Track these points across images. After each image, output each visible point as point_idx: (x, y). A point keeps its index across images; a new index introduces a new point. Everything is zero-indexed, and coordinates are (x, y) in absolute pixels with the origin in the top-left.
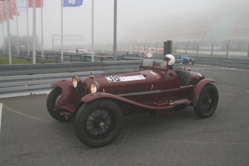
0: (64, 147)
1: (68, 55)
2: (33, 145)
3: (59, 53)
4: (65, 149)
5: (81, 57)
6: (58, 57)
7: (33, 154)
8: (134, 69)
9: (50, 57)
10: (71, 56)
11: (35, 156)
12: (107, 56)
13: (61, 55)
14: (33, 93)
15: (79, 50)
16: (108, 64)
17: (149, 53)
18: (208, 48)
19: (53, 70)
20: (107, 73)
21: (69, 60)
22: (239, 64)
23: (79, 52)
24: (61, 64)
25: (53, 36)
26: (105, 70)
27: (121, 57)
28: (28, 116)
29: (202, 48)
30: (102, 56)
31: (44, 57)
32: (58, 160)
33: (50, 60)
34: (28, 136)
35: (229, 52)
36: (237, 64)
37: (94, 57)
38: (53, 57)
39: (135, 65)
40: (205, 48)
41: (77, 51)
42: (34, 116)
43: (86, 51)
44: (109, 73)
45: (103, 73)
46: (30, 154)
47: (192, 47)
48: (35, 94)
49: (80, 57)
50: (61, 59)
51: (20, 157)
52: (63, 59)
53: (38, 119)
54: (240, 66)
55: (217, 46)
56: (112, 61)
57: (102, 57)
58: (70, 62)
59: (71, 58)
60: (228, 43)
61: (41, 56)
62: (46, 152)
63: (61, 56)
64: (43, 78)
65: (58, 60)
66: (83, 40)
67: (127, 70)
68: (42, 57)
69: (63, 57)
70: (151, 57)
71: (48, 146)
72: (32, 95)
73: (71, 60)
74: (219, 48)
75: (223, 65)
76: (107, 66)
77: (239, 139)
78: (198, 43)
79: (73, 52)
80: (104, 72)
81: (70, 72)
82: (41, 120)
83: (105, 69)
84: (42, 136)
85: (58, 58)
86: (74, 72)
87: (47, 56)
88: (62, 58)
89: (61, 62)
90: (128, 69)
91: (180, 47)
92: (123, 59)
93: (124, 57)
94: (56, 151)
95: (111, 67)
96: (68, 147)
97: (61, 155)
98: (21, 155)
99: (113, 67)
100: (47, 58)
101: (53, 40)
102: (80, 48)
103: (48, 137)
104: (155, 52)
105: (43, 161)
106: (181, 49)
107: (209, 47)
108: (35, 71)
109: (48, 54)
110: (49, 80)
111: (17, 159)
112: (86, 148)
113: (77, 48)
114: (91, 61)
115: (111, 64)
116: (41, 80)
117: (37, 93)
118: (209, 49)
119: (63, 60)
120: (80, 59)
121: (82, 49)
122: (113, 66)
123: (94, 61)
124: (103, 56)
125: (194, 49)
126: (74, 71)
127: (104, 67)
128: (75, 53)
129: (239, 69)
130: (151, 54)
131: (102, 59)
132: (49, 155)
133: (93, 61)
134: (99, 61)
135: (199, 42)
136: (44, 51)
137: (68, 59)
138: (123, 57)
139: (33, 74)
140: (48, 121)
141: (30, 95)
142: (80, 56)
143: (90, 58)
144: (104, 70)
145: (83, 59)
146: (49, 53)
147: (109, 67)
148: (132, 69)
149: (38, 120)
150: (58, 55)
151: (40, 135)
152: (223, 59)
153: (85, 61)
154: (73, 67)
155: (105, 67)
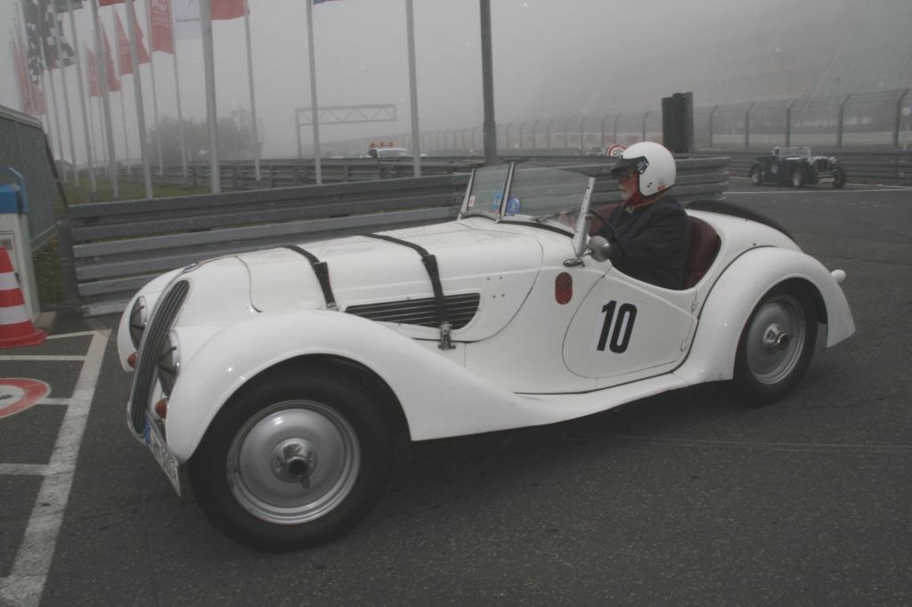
1: (340, 168)
9: (281, 177)
10: (350, 168)
13: (314, 167)
15: (379, 150)
16: (462, 182)
17: (616, 149)
23: (380, 156)
25: (298, 111)
30: (452, 162)
31: (262, 179)
37: (423, 168)
38: (291, 176)
40: (816, 124)
41: (373, 153)
43: (402, 150)
47: (768, 124)
50: (315, 180)
57: (452, 165)
60: (899, 97)
61: (252, 176)
63: (314, 174)
64: (242, 241)
66: (395, 119)
68: (254, 179)
69: (323, 174)
75: (883, 178)
79: (360, 157)
81: (331, 217)
87: (274, 174)
88: (318, 176)
100: (274, 180)
102: (382, 145)
109: (275, 168)
113: (373, 145)
121: (391, 145)
128: (364, 158)
130: (622, 149)
136: (261, 161)
137: (340, 181)
142: (379, 167)
143: (410, 170)
146: (279, 164)
150: (309, 168)
152: (882, 154)
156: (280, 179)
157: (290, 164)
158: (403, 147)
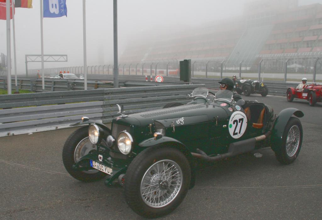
0: (64, 200)
1: (51, 82)
2: (24, 200)
3: (39, 80)
4: (66, 202)
5: (69, 83)
6: (37, 85)
7: (26, 210)
8: (143, 97)
9: (25, 84)
10: (55, 82)
11: (29, 213)
12: (104, 82)
13: (41, 81)
14: (12, 133)
15: (63, 74)
16: (108, 92)
17: (158, 77)
18: (234, 69)
19: (37, 101)
20: (108, 104)
21: (52, 89)
22: (274, 89)
23: (64, 77)
24: (41, 94)
25: (27, 56)
26: (105, 100)
27: (124, 82)
28: (10, 163)
29: (227, 68)
30: (97, 82)
31: (18, 85)
32: (59, 216)
33: (26, 89)
34: (15, 188)
35: (261, 74)
36: (272, 89)
37: (88, 84)
38: (30, 84)
39: (143, 93)
40: (230, 69)
41: (61, 76)
42: (17, 163)
43: (73, 75)
44: (111, 104)
45: (102, 104)
46: (21, 210)
47: (213, 68)
48: (13, 134)
49: (67, 84)
50: (42, 87)
51: (9, 214)
52: (45, 87)
53: (24, 166)
54: (276, 92)
55: (246, 66)
56: (113, 88)
57: (97, 83)
58: (54, 90)
59: (54, 85)
60: (260, 62)
62: (41, 207)
63: (42, 84)
64: (24, 113)
65: (36, 89)
66: (67, 61)
67: (133, 99)
68: (15, 85)
69: (45, 84)
70: (161, 82)
71: (43, 199)
72: (10, 135)
73: (54, 88)
74: (248, 68)
76: (107, 95)
77: (283, 182)
78: (222, 63)
79: (56, 78)
80: (104, 102)
81: (58, 104)
82: (27, 168)
83: (105, 98)
84: (32, 188)
85: (37, 87)
86: (64, 104)
87: (22, 83)
88: (43, 85)
89: (42, 91)
90: (135, 99)
91: (197, 68)
92: (126, 86)
93: (127, 83)
94: (55, 205)
95: (113, 96)
96: (69, 200)
97: (62, 209)
98: (10, 211)
99: (114, 96)
100: (22, 86)
101: (26, 62)
102: (65, 72)
103: (42, 189)
104: (165, 75)
105: (40, 218)
106: (199, 71)
107: (235, 67)
108: (13, 103)
109: (22, 81)
110: (31, 115)
111: (7, 216)
112: (92, 201)
113: (61, 72)
114: (84, 89)
115: (112, 92)
116: (21, 115)
117: (16, 133)
118: (236, 69)
119: (45, 89)
120: (66, 86)
121: (68, 72)
122: (116, 95)
123: (88, 89)
124: (99, 82)
125: (216, 71)
126: (65, 102)
127: (103, 95)
128: (58, 78)
129: (274, 95)
130: (161, 78)
131: (97, 86)
132: (46, 211)
133: (86, 88)
134: (93, 89)
135: (223, 61)
136: (17, 78)
137: (50, 87)
138: (125, 82)
139: (11, 108)
140: (37, 168)
141: (7, 135)
142: (67, 82)
143: (82, 84)
144: (103, 100)
145: (72, 87)
146: (24, 79)
147: (111, 96)
148: (140, 98)
149: (24, 168)
150: (37, 81)
151: (30, 186)
153: (74, 89)
154: (62, 97)
155: (105, 96)
156: (24, 86)
157: (29, 79)
158: (73, 73)
